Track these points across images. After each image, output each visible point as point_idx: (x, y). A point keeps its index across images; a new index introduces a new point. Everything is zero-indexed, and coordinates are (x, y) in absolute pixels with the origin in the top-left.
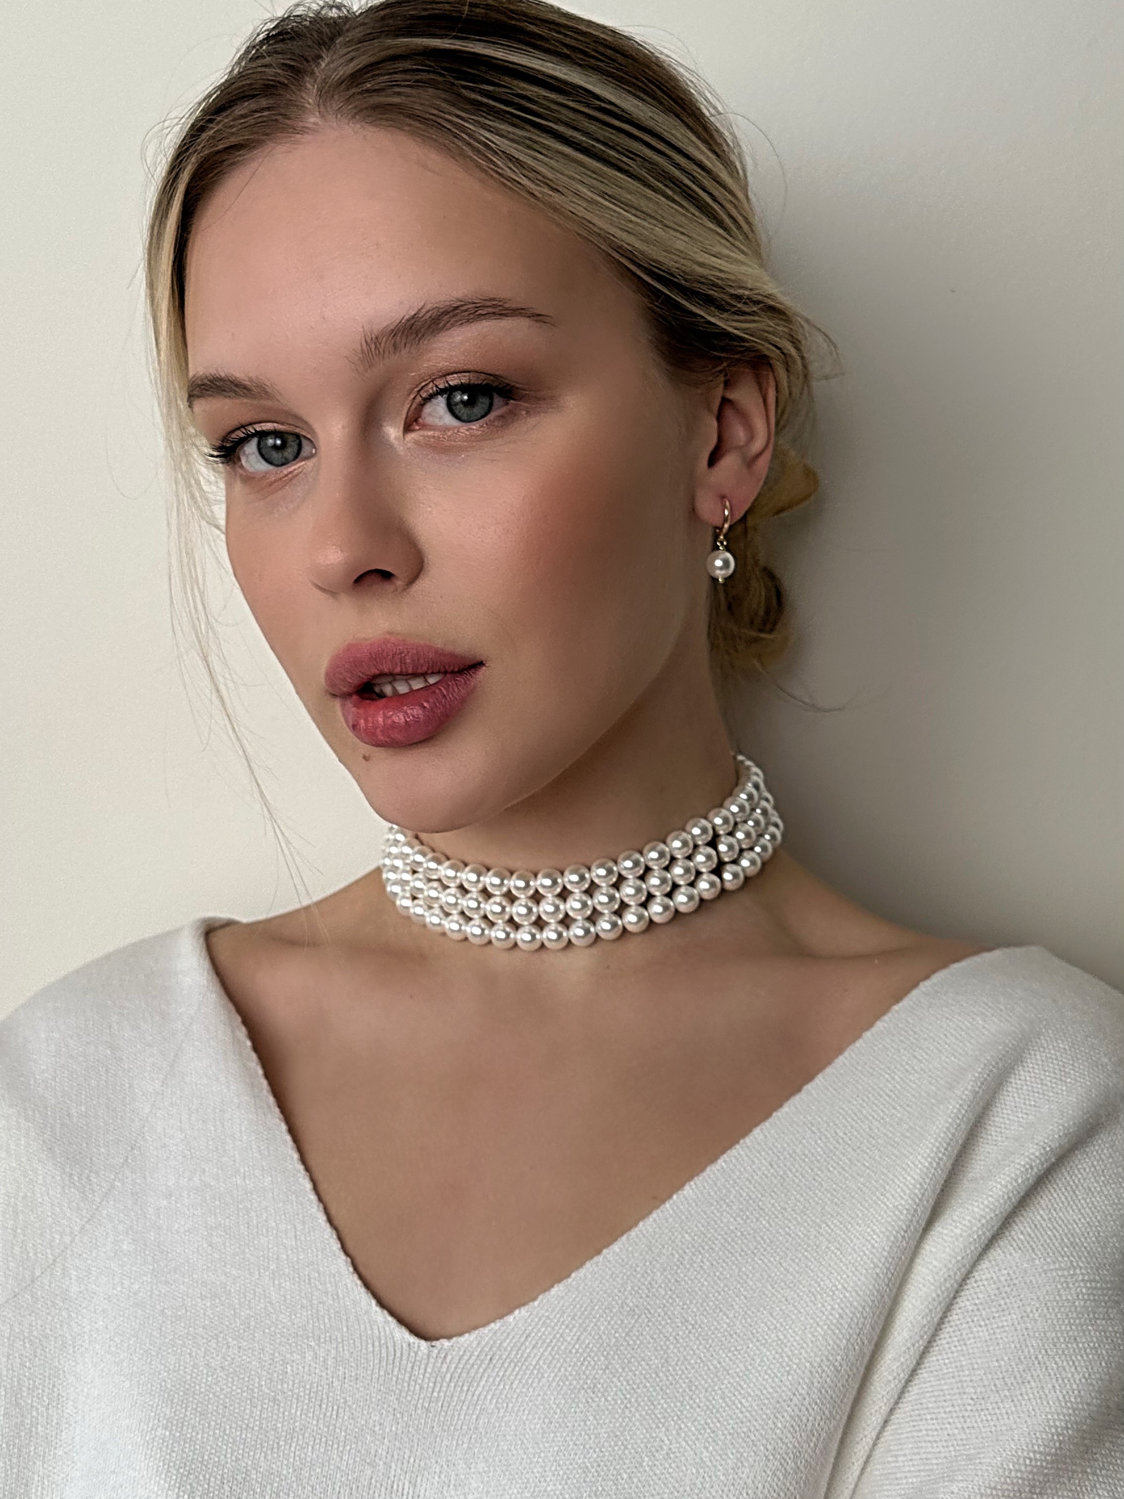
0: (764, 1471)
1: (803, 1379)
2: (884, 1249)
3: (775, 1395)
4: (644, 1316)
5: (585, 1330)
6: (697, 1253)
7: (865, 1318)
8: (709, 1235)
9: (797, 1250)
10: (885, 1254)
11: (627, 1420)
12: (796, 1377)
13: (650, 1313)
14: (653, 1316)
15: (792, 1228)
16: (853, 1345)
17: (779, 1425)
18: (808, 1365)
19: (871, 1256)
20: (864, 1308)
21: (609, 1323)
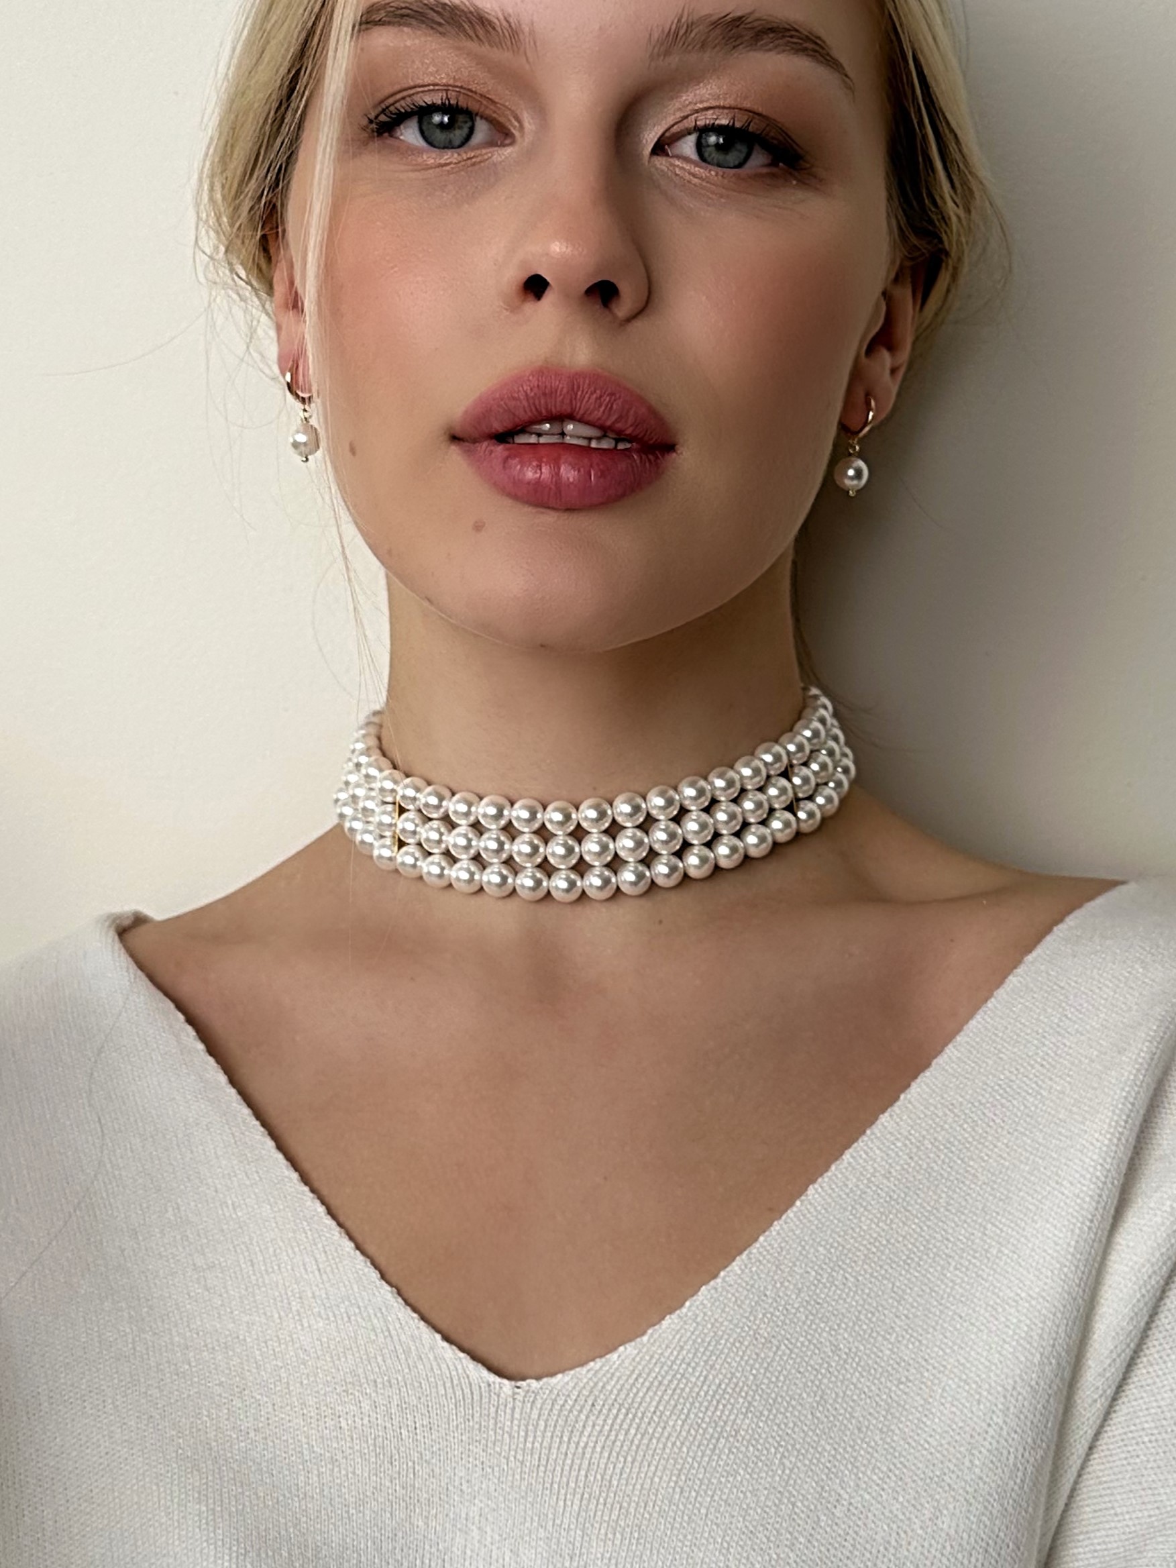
0: (968, 1518)
1: (996, 1405)
2: (1069, 1244)
3: (967, 1429)
4: (783, 1347)
5: (712, 1367)
6: (837, 1268)
7: (1058, 1326)
8: (848, 1246)
9: (962, 1257)
10: (1071, 1250)
11: (787, 1472)
12: (988, 1404)
13: (791, 1343)
14: (795, 1345)
15: (950, 1231)
16: (1048, 1359)
17: (977, 1462)
18: (1000, 1389)
19: (1055, 1254)
20: (1054, 1315)
21: (742, 1358)
